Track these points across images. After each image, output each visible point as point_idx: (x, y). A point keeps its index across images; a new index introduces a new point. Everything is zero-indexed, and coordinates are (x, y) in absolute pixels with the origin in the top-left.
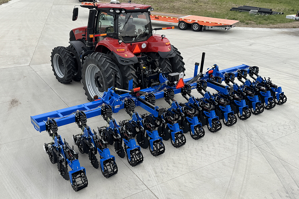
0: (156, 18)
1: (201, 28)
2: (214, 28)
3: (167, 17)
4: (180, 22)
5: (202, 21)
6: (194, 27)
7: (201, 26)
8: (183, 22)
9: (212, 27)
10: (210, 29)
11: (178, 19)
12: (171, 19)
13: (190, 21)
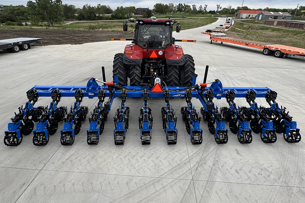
0: (246, 44)
1: (283, 55)
2: (296, 57)
3: (255, 44)
4: (265, 49)
5: (285, 50)
6: (277, 54)
7: (283, 54)
8: (267, 49)
9: (294, 56)
10: (292, 56)
11: (263, 46)
12: (258, 46)
13: (274, 49)
